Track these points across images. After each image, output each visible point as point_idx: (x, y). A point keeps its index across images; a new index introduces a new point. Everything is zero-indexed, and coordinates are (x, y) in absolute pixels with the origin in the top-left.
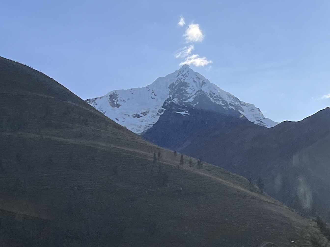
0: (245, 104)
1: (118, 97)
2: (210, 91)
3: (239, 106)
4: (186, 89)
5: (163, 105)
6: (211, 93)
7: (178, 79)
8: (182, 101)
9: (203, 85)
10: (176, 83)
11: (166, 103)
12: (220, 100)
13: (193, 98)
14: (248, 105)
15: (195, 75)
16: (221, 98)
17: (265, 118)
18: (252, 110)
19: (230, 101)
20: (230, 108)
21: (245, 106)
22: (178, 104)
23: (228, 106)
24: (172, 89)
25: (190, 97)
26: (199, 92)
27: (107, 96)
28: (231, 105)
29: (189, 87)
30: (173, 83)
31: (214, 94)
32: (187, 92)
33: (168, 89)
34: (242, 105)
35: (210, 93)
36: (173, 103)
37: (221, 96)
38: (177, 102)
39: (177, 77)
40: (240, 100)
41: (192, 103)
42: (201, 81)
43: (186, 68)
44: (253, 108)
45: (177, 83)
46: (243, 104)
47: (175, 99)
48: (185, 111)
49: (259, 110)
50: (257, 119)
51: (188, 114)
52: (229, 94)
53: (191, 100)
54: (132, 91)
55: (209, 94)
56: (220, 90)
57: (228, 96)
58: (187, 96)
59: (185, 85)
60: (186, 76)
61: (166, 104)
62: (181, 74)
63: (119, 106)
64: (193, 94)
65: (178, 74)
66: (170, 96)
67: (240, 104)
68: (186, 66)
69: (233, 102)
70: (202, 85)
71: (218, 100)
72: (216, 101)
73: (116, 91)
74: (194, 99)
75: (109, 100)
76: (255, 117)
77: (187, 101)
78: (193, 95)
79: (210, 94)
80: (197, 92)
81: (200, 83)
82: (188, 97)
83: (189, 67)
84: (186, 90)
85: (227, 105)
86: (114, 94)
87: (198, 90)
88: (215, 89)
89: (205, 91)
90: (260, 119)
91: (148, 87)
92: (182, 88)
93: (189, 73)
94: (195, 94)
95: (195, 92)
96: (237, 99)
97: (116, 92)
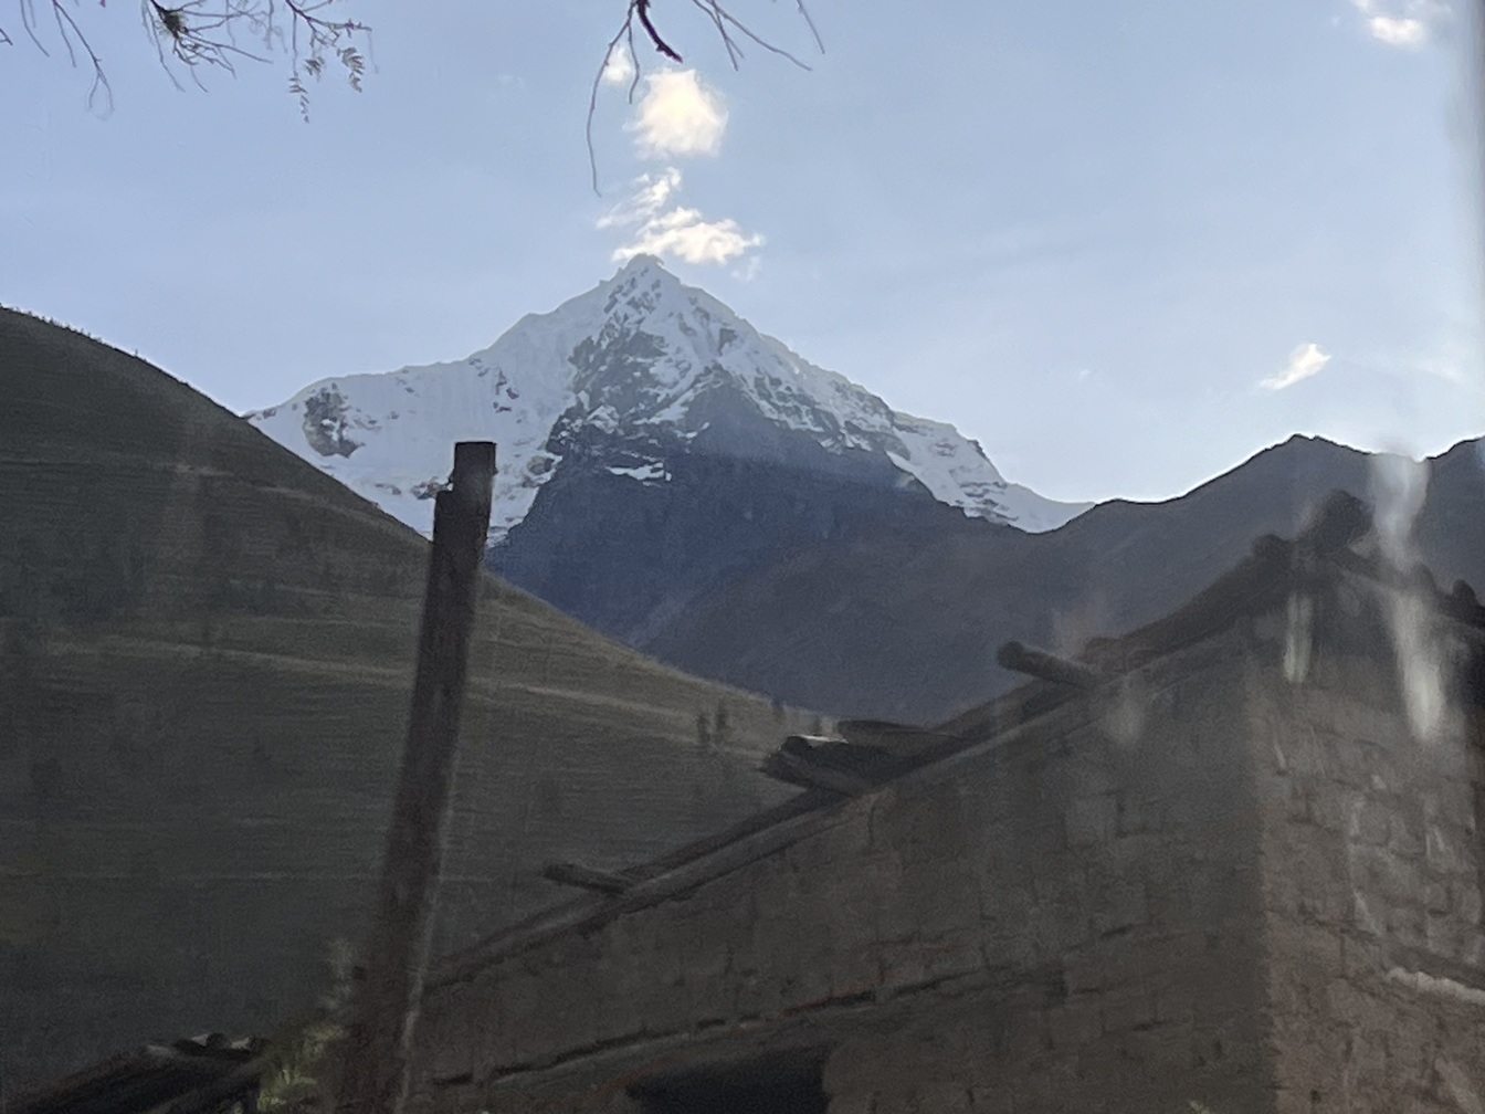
0: (916, 424)
1: (343, 406)
2: (758, 370)
3: (887, 435)
4: (652, 365)
5: (550, 440)
6: (763, 379)
7: (613, 322)
8: (637, 419)
9: (727, 345)
10: (601, 337)
11: (564, 430)
12: (804, 408)
13: (683, 405)
14: (924, 427)
15: (690, 299)
16: (805, 400)
17: (1005, 485)
18: (947, 451)
19: (848, 410)
20: (850, 445)
21: (916, 432)
22: (615, 432)
23: (840, 438)
24: (588, 366)
25: (668, 402)
26: (711, 376)
27: (295, 407)
28: (854, 430)
29: (665, 354)
30: (589, 338)
31: (776, 382)
32: (655, 375)
33: (570, 365)
34: (901, 428)
35: (756, 379)
36: (594, 426)
37: (808, 392)
38: (612, 423)
39: (607, 310)
40: (892, 408)
41: (680, 428)
42: (715, 328)
43: (646, 271)
44: (952, 442)
45: (610, 337)
46: (907, 423)
47: (602, 407)
48: (650, 464)
49: (979, 450)
50: (969, 490)
51: (664, 477)
52: (841, 382)
53: (674, 413)
54: (406, 381)
55: (751, 383)
56: (803, 364)
57: (838, 390)
58: (658, 395)
59: (648, 345)
60: (645, 307)
61: (564, 434)
62: (625, 295)
63: (354, 447)
64: (684, 384)
65: (612, 296)
66: (578, 398)
67: (893, 424)
68: (645, 264)
69: (860, 414)
70: (721, 346)
71: (794, 409)
72: (788, 416)
73: (337, 384)
74: (686, 409)
75: (305, 423)
76: (960, 482)
77: (655, 420)
78: (682, 393)
79: (759, 383)
80: (701, 375)
81: (710, 335)
82: (659, 400)
83: (660, 264)
84: (652, 370)
85: (833, 433)
86: (328, 395)
87: (706, 368)
88: (780, 363)
89: (736, 372)
90: (987, 491)
91: (479, 361)
92: (631, 359)
93: (657, 290)
94: (692, 386)
95: (691, 376)
96: (877, 404)
97: (334, 386)
